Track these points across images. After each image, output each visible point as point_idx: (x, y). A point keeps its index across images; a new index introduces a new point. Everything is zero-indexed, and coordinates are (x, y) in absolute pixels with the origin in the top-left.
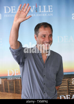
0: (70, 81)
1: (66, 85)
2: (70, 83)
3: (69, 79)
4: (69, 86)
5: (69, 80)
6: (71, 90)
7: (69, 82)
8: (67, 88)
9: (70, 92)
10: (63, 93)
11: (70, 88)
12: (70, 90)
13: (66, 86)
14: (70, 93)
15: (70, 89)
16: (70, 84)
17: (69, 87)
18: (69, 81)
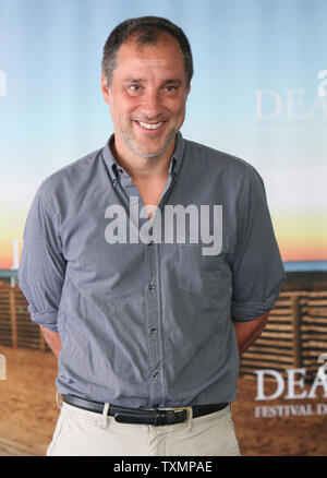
0: (306, 305)
1: (288, 323)
2: (306, 314)
3: (304, 293)
4: (304, 328)
5: (301, 297)
6: (313, 344)
7: (304, 310)
8: (290, 336)
9: (305, 354)
10: (274, 358)
11: (305, 337)
12: (305, 345)
13: (289, 328)
14: (306, 362)
15: (307, 341)
16: (306, 319)
17: (302, 333)
18: (303, 302)
